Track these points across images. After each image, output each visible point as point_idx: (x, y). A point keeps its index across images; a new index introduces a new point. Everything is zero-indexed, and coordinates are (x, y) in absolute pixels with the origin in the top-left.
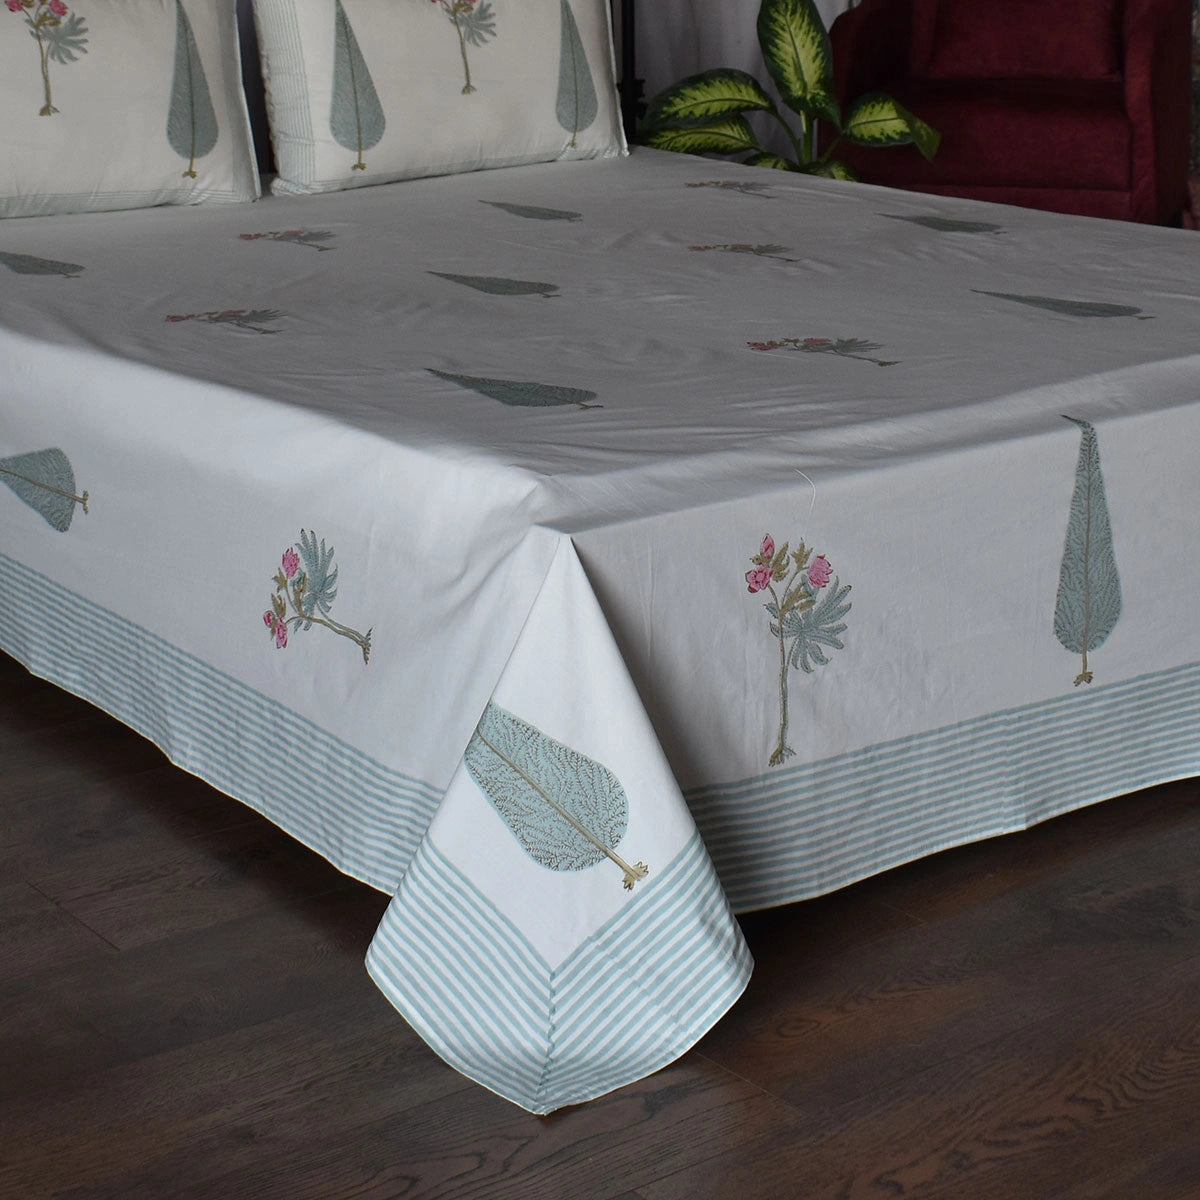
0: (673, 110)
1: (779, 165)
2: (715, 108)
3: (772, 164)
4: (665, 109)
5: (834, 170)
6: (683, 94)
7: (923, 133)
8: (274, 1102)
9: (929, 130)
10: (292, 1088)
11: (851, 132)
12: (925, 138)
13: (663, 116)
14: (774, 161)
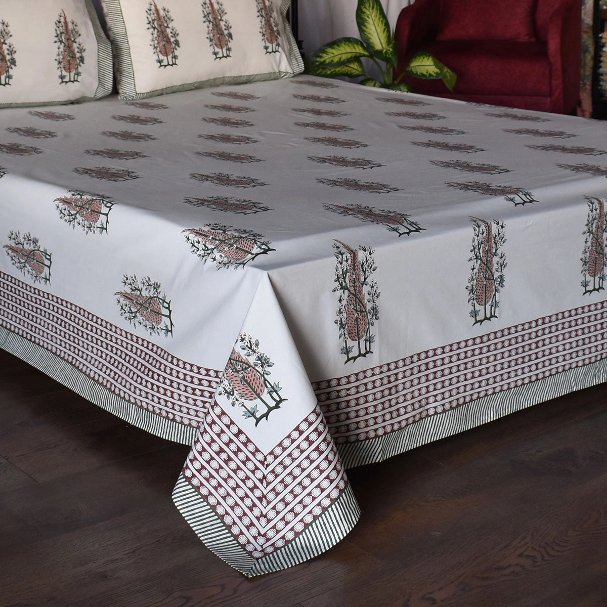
0: (322, 60)
1: (377, 85)
2: (344, 57)
3: (373, 84)
4: (318, 59)
5: (402, 88)
6: (326, 52)
7: (448, 75)
8: (117, 559)
9: (451, 73)
10: (126, 552)
11: (411, 70)
12: (449, 78)
13: (317, 63)
14: (374, 82)
